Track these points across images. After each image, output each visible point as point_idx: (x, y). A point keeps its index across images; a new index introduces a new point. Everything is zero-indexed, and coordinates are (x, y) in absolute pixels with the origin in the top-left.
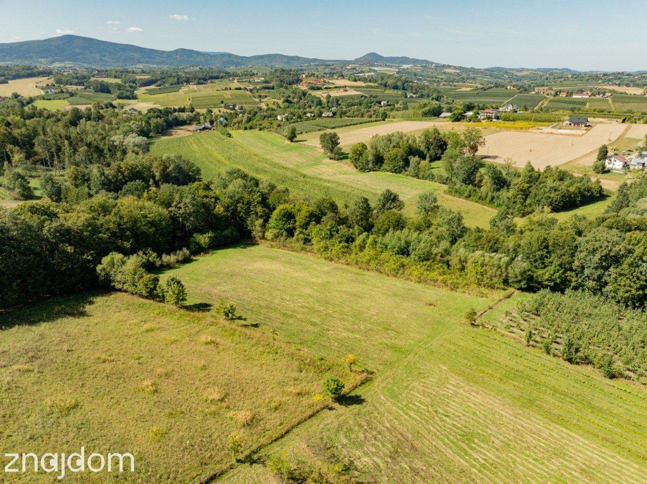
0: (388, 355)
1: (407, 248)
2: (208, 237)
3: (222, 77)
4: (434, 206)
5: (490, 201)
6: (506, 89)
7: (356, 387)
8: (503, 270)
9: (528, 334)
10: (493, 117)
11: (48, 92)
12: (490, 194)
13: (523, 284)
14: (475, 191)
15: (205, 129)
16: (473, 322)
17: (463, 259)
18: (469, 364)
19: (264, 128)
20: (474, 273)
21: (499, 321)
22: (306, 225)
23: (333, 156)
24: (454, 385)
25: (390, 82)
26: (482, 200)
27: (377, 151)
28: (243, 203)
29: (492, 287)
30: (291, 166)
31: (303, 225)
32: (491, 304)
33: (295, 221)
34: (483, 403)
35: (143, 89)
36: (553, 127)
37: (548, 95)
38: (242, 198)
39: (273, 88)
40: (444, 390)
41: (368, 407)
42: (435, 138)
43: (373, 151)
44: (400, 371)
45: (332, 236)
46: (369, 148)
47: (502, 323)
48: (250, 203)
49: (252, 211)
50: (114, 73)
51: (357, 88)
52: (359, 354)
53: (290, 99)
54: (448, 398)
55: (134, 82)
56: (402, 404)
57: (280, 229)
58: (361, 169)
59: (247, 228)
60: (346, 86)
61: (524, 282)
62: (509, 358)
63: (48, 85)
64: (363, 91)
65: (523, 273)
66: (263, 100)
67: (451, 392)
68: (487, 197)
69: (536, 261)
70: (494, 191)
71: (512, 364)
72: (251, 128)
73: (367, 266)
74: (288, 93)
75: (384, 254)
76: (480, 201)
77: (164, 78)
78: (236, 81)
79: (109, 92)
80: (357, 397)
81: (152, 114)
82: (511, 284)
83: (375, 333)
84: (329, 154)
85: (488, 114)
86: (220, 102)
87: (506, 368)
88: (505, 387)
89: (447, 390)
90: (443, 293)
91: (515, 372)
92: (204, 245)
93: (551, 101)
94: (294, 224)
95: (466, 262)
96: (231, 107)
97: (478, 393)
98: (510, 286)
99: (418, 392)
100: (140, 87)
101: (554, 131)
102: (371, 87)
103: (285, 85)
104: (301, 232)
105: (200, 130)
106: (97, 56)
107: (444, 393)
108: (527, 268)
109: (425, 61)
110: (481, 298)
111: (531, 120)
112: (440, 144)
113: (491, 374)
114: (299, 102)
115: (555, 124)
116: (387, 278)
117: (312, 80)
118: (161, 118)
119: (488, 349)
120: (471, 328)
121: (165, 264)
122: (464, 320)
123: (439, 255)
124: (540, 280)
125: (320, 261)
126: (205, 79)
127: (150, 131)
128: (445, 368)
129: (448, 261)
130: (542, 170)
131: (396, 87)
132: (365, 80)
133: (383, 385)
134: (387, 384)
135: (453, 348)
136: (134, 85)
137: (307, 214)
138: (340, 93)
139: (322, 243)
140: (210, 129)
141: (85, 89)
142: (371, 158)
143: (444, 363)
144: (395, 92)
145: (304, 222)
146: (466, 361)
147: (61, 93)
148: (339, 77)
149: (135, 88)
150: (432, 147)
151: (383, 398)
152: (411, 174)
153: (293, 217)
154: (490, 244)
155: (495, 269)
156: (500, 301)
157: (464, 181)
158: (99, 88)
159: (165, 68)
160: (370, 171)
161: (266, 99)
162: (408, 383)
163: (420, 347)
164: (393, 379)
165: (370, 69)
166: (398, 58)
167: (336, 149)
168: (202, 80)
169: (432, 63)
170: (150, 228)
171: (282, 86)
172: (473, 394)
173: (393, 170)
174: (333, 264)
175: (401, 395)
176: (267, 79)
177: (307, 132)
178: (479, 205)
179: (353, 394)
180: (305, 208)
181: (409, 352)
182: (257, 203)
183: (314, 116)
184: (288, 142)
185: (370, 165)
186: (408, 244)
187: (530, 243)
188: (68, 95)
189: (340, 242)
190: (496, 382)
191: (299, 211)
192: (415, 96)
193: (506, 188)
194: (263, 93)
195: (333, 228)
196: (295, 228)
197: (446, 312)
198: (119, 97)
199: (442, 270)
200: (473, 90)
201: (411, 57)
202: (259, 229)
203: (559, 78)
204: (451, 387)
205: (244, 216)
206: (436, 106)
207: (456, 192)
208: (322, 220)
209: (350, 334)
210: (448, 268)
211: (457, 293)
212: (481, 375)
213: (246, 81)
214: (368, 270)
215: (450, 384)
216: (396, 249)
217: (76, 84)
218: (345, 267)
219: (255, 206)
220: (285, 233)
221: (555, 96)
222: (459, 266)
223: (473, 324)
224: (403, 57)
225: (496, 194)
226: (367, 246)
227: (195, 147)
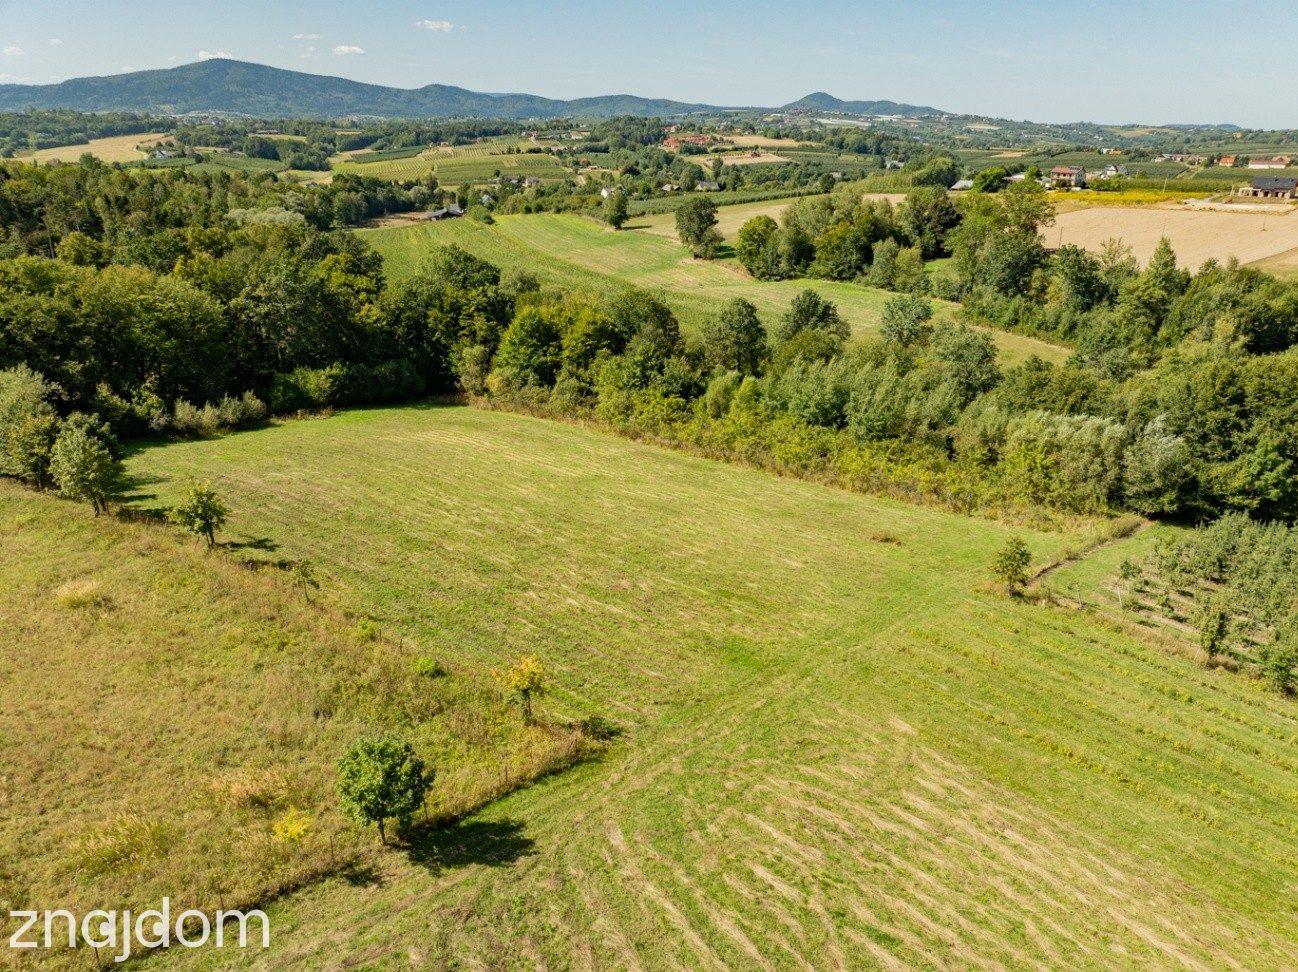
0: (702, 672)
1: (839, 407)
2: (330, 376)
3: (506, 132)
4: (923, 328)
5: (1066, 333)
6: (1100, 153)
7: (519, 786)
8: (1110, 460)
9: (1215, 624)
10: (1073, 183)
11: (154, 156)
12: (1066, 317)
13: (1167, 502)
14: (1029, 310)
15: (448, 215)
16: (1018, 586)
17: (991, 432)
18: (998, 718)
19: (566, 208)
20: (1023, 469)
21: (1103, 592)
22: (585, 358)
23: (698, 249)
24: (933, 798)
25: (850, 139)
26: (1047, 329)
27: (798, 233)
28: (441, 309)
29: (1076, 507)
30: (605, 271)
31: (579, 357)
32: (1076, 547)
33: (560, 348)
34: (1056, 883)
35: (347, 155)
36: (1214, 200)
37: (1192, 163)
38: (439, 295)
39: (606, 150)
40: (890, 816)
41: (530, 879)
42: (936, 206)
43: (789, 232)
44: (727, 731)
45: (645, 381)
46: (780, 224)
47: (1113, 598)
48: (460, 308)
49: (463, 328)
50: (294, 125)
51: (779, 151)
52: (596, 664)
53: (640, 168)
54: (902, 851)
55: (331, 141)
56: (690, 871)
57: (523, 368)
58: (763, 275)
59: (447, 369)
60: (757, 147)
61: (1172, 495)
62: (1146, 702)
63: (160, 144)
64: (793, 156)
65: (1168, 469)
66: (580, 171)
67: (917, 822)
68: (1057, 323)
69: (1204, 438)
70: (1076, 309)
71: (1160, 722)
72: (540, 209)
73: (724, 451)
74: (633, 157)
75: (776, 425)
76: (1041, 333)
77: (391, 134)
78: (532, 139)
79: (276, 157)
80: (505, 828)
81: (340, 184)
82: (1131, 502)
83: (681, 602)
84: (692, 246)
85: (1062, 177)
86: (492, 173)
87: (1139, 738)
88: (1143, 811)
89: (905, 816)
90: (933, 517)
91: (1177, 755)
92: (315, 395)
93: (1199, 176)
94: (557, 355)
95: (1002, 442)
96: (514, 182)
97: (1032, 834)
98: (1129, 508)
99: (779, 820)
100: (342, 151)
101: (1216, 205)
102: (811, 149)
103: (629, 143)
104: (571, 375)
105: (437, 218)
106: (272, 100)
107: (892, 827)
108: (1179, 457)
109: (928, 109)
110: (1042, 534)
111: (1161, 188)
112: (947, 218)
113: (1084, 760)
114: (656, 173)
115: (1217, 195)
116: (777, 479)
117: (689, 137)
118: (358, 192)
119: (1070, 669)
120: (1010, 604)
121: (180, 426)
122: (986, 580)
123: (926, 422)
124: (1216, 490)
125: (607, 437)
126: (472, 136)
127: (331, 217)
128: (905, 727)
129: (950, 440)
130: (1194, 272)
131: (862, 150)
132: (798, 136)
133: (637, 784)
134: (657, 779)
135: (946, 661)
136: (330, 146)
137: (590, 329)
138: (746, 159)
139: (619, 398)
140: (458, 215)
141: (231, 151)
142: (783, 247)
143: (906, 710)
144: (861, 159)
145: (581, 348)
146: (989, 707)
147: (179, 156)
148: (744, 130)
149: (331, 153)
150: (929, 225)
151: (617, 839)
152: (876, 280)
153: (556, 337)
154: (1071, 400)
155: (1086, 457)
156: (1102, 541)
157: (1003, 288)
158: (257, 148)
159: (400, 120)
160: (782, 278)
161: (589, 169)
162: (746, 778)
163: (825, 651)
164: (690, 762)
165: (812, 122)
166: (872, 104)
167: (707, 233)
168: (466, 136)
169: (942, 114)
170: (165, 339)
171: (624, 146)
172: (1014, 836)
173: (835, 275)
174: (638, 445)
175: (702, 828)
176: (597, 133)
177: (654, 213)
178: (1039, 342)
179: (493, 815)
180: (586, 315)
181: (781, 665)
182: (478, 309)
183: (678, 189)
184: (610, 229)
185: (784, 265)
186: (842, 395)
187: (1188, 387)
188: (193, 161)
189: (666, 395)
190: (1106, 791)
191: (571, 321)
192: (901, 165)
193: (1105, 303)
194: (583, 158)
195: (650, 359)
196: (558, 366)
197: (933, 560)
198: (295, 167)
199: (931, 460)
200: (1027, 156)
201: (899, 101)
202: (474, 369)
203: (1213, 139)
204: (922, 804)
205: (443, 341)
206: (944, 168)
207: (982, 313)
208: (629, 346)
209: (593, 604)
210: (950, 457)
211: (972, 519)
212: (1046, 760)
213: (552, 138)
214: (728, 460)
215: (920, 790)
216: (812, 409)
217: (217, 145)
218: (670, 452)
219: (470, 316)
220: (532, 377)
221: (1207, 166)
222: (980, 452)
223: (1016, 595)
224: (881, 102)
225: (1080, 317)
226: (733, 404)
227: (414, 241)
